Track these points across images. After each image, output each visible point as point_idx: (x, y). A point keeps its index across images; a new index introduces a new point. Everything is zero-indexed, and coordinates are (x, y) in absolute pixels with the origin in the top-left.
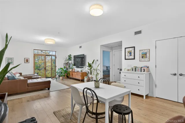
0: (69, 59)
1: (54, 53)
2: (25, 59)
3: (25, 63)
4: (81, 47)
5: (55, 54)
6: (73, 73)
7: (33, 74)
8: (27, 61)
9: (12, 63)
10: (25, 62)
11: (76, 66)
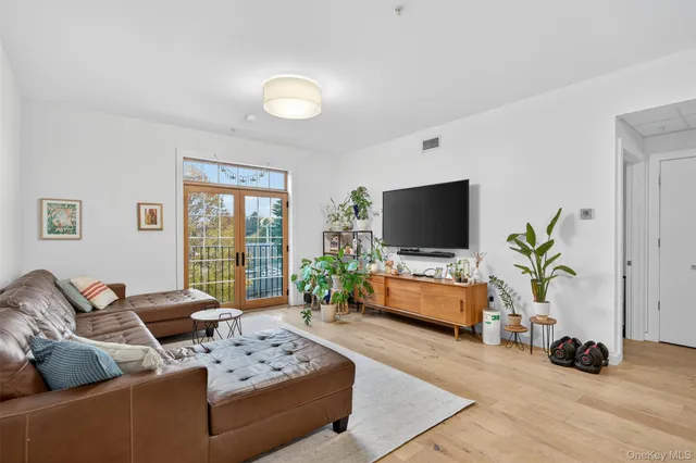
0: (356, 208)
1: (276, 183)
2: (143, 208)
3: (140, 229)
4: (432, 144)
5: (282, 188)
6: (393, 285)
7: (181, 287)
8: (153, 217)
9: (74, 232)
10: (143, 225)
11: (396, 249)
